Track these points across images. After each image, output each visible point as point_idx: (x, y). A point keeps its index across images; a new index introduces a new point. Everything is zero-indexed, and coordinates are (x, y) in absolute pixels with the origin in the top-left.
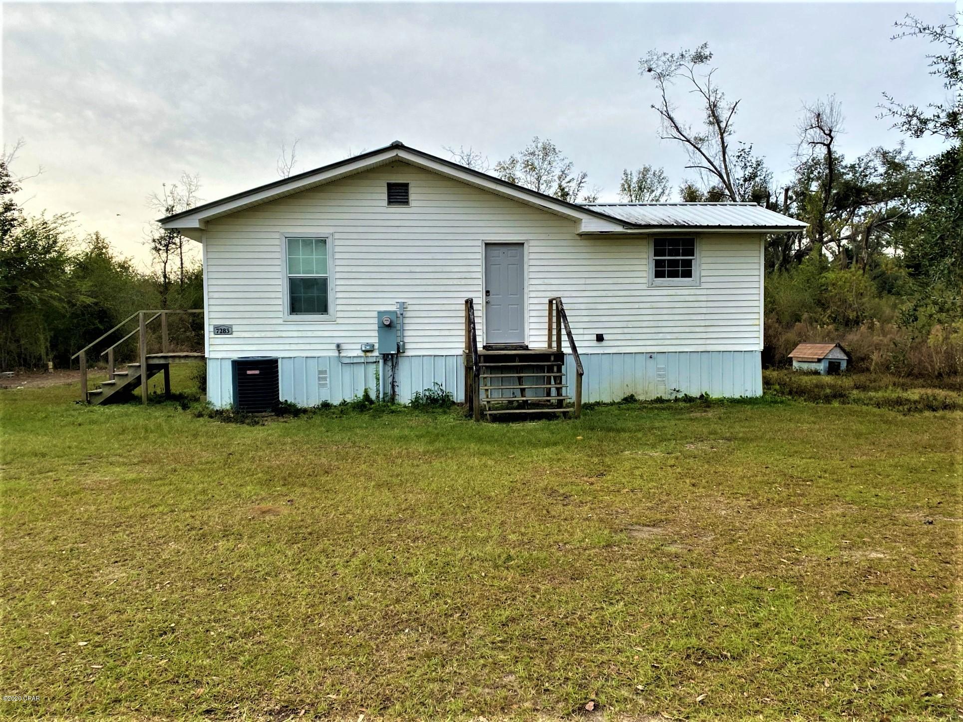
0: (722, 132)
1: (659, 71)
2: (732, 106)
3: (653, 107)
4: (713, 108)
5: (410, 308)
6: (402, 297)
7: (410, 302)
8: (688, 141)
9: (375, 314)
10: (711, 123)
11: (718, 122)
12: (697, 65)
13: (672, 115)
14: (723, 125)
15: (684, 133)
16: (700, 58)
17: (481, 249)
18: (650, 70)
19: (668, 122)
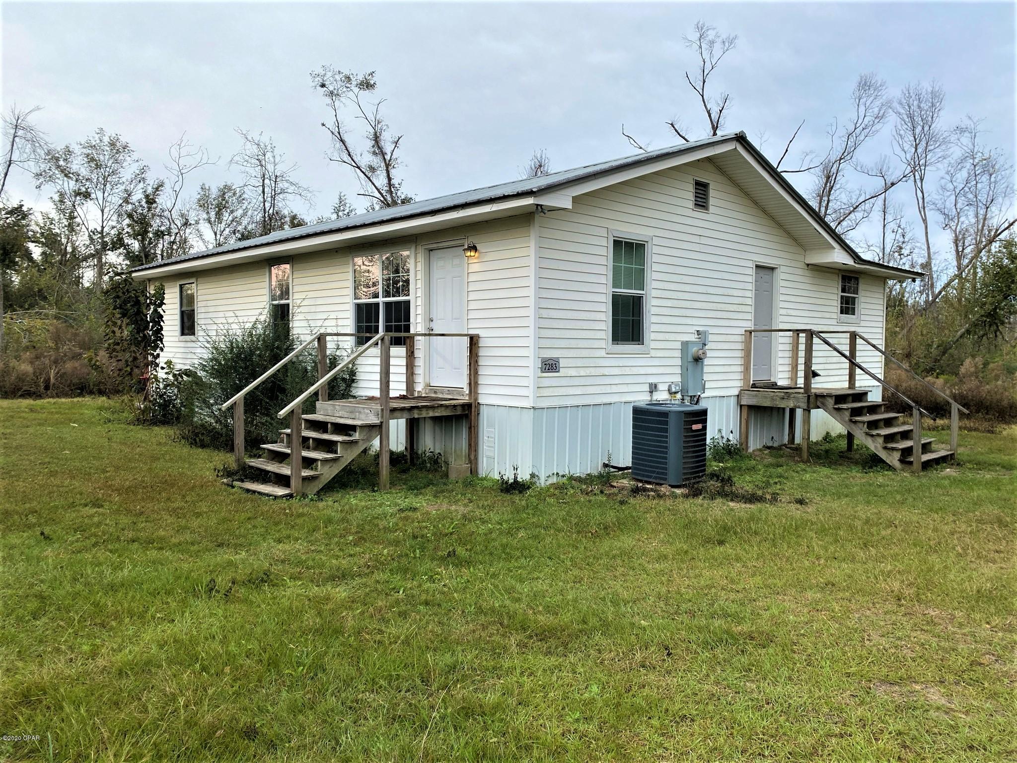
0: (387, 166)
1: (331, 88)
2: (396, 140)
3: (323, 125)
4: (376, 138)
5: (711, 338)
6: (700, 324)
7: (711, 330)
8: (358, 168)
9: (678, 345)
10: (374, 153)
11: (383, 154)
12: (361, 91)
13: (345, 138)
14: (388, 157)
15: (355, 159)
16: (367, 85)
17: (752, 271)
18: (323, 86)
19: (339, 144)
